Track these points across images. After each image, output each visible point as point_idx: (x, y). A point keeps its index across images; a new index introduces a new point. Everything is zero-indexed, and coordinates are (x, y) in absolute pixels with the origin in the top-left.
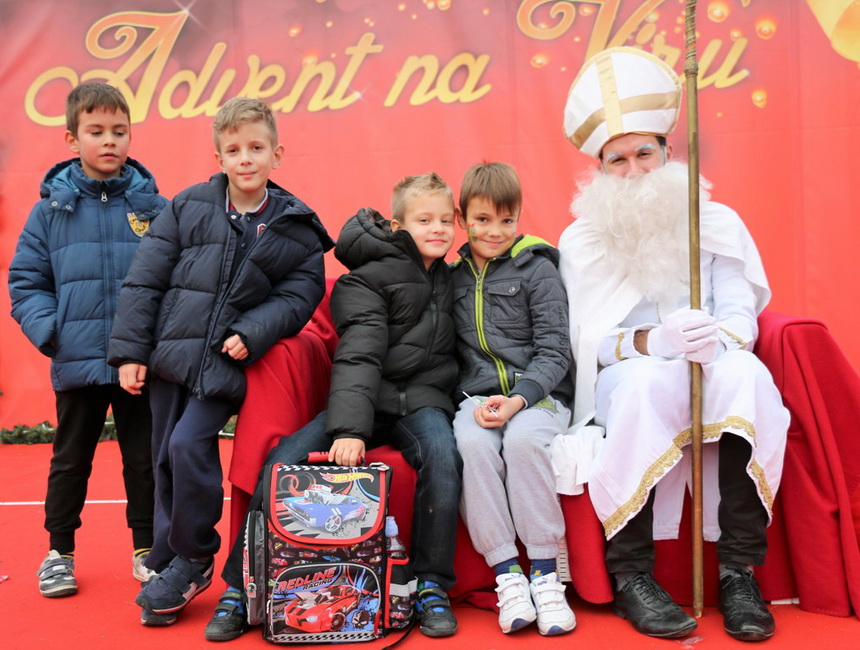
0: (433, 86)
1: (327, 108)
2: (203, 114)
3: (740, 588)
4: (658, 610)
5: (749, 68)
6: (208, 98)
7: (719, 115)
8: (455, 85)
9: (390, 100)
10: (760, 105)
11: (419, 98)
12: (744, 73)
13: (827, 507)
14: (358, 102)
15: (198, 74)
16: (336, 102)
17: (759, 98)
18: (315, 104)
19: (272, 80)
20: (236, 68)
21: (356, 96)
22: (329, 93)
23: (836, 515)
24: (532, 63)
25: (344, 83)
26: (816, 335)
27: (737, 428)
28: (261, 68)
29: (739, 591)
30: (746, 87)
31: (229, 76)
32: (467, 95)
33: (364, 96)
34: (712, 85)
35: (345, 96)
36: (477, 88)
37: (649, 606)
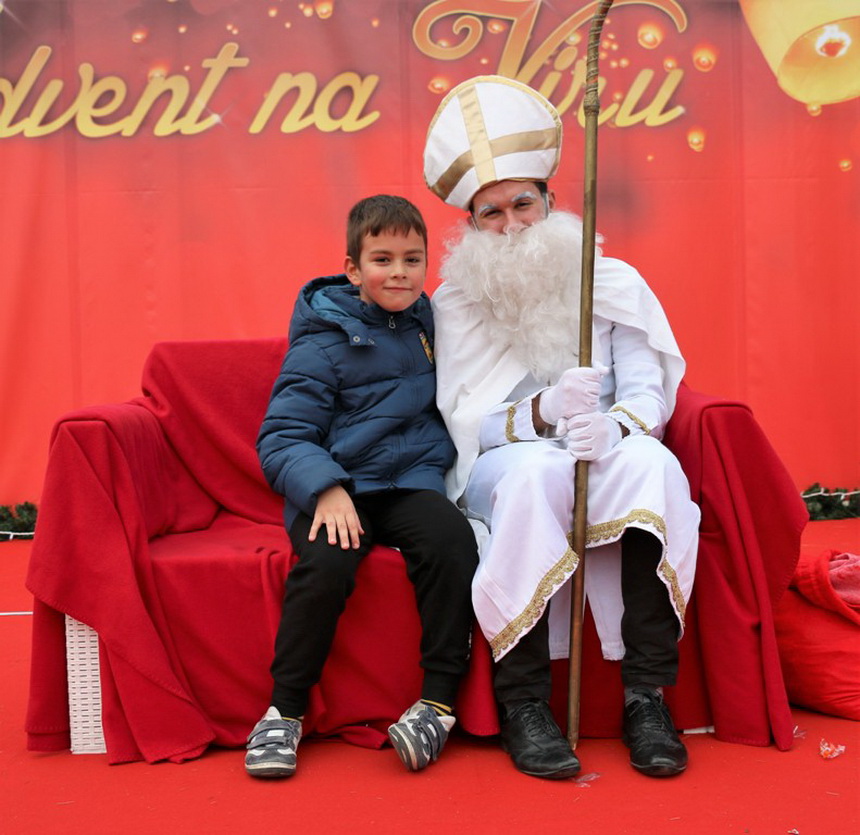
0: (309, 111)
1: (178, 133)
2: (21, 134)
3: (649, 715)
4: (541, 745)
5: (684, 105)
6: (28, 115)
7: (650, 158)
8: (336, 112)
9: (257, 127)
10: (697, 148)
11: (292, 124)
12: (679, 111)
13: (748, 620)
14: (216, 127)
15: (14, 85)
16: (189, 126)
17: (696, 139)
18: (164, 127)
19: (109, 95)
20: (62, 77)
21: (215, 119)
22: (181, 114)
23: (758, 628)
24: (430, 88)
25: (200, 103)
26: (739, 419)
27: (644, 522)
28: (95, 80)
29: (647, 718)
30: (680, 127)
31: (55, 88)
32: (350, 123)
33: (224, 119)
34: (643, 122)
35: (200, 119)
36: (362, 115)
37: (534, 739)
